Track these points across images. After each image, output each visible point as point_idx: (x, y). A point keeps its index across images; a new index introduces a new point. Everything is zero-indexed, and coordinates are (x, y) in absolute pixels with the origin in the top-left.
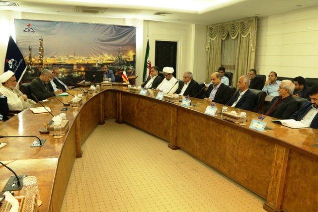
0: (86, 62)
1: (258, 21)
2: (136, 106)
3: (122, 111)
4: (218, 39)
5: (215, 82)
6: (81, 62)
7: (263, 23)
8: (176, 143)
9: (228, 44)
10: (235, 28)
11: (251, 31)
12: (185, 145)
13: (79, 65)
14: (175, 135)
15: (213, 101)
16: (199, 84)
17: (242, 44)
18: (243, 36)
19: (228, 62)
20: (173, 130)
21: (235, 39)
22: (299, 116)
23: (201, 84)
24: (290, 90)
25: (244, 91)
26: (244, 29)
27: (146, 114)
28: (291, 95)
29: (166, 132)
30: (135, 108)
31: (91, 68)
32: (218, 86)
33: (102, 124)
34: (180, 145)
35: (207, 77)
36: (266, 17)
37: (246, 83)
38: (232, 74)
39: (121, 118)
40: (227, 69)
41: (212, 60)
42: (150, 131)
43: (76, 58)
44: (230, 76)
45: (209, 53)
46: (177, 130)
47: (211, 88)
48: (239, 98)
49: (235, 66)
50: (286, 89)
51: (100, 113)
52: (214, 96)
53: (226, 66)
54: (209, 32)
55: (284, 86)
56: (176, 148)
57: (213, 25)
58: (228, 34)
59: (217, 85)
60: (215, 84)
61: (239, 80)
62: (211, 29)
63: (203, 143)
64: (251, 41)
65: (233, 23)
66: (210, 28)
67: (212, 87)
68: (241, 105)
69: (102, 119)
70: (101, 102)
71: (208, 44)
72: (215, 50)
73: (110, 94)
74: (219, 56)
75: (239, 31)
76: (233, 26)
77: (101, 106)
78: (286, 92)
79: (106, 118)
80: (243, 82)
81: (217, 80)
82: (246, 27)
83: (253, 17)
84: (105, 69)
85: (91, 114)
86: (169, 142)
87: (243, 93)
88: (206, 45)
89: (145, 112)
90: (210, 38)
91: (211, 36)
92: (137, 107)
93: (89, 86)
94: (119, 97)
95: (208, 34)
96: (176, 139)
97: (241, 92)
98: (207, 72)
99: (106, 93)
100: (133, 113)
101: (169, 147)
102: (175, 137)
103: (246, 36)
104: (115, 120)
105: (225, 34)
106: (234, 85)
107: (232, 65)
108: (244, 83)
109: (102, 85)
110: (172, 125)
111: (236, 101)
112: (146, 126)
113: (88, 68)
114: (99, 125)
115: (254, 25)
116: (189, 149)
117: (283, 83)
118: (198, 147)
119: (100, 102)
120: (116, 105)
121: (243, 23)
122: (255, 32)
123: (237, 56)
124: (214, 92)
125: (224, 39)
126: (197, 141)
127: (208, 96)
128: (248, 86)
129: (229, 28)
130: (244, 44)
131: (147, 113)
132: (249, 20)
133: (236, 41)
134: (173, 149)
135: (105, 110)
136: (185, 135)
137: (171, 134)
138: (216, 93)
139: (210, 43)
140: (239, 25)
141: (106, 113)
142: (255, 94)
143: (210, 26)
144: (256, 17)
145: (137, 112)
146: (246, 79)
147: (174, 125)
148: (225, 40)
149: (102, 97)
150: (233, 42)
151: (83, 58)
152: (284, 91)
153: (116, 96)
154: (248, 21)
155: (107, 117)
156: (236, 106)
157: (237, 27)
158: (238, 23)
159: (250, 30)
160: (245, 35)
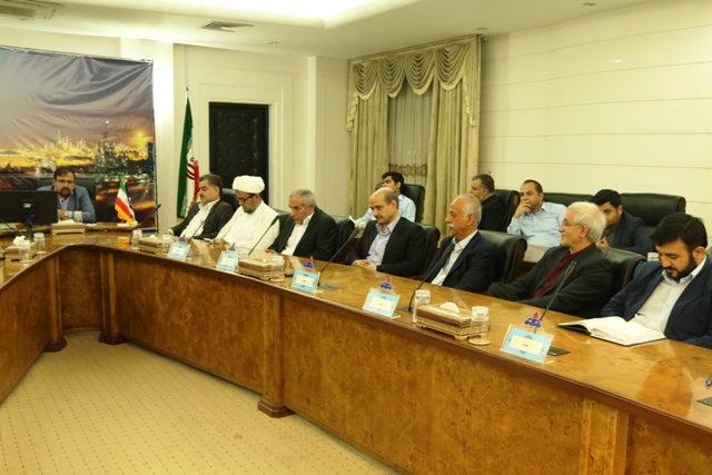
0: (3, 165)
1: (484, 43)
2: (157, 292)
3: (119, 306)
4: (377, 95)
5: (383, 214)
7: (498, 52)
8: (282, 396)
9: (406, 108)
10: (424, 66)
11: (467, 73)
12: (308, 402)
14: (277, 375)
15: (379, 269)
16: (338, 220)
17: (444, 107)
18: (444, 86)
19: (407, 156)
20: (271, 361)
21: (423, 95)
22: (627, 303)
23: (342, 222)
24: (594, 232)
25: (464, 237)
26: (446, 67)
27: (190, 315)
29: (250, 366)
30: (157, 298)
31: (18, 183)
32: (391, 227)
33: (55, 350)
34: (293, 403)
35: (352, 197)
36: (504, 36)
37: (470, 216)
38: (422, 189)
39: (115, 329)
40: (407, 175)
41: (364, 153)
42: (203, 364)
44: (417, 196)
45: (356, 134)
46: (282, 361)
47: (371, 230)
48: (454, 258)
49: (426, 166)
50: (582, 226)
51: (48, 317)
52: (382, 254)
53: (401, 167)
54: (353, 78)
55: (577, 219)
56: (282, 411)
57: (365, 58)
58: (405, 83)
59: (387, 222)
60: (381, 221)
61: (450, 210)
62: (359, 69)
63: (360, 397)
64: (467, 98)
65: (417, 52)
66: (355, 67)
67: (374, 228)
68: (459, 278)
69: (55, 336)
70: (52, 283)
71: (354, 110)
72: (370, 125)
73: (80, 258)
74: (383, 140)
75: (434, 73)
76: (419, 61)
77: (53, 295)
78: (583, 235)
79: (68, 328)
80: (461, 213)
81: (387, 210)
82: (453, 63)
83: (470, 36)
85: (15, 324)
86: (260, 394)
87: (463, 243)
88: (347, 113)
89: (186, 310)
90: (356, 93)
91: (360, 88)
92: (161, 296)
93: (11, 236)
94: (107, 267)
95: (351, 82)
96: (282, 387)
97: (458, 241)
98: (352, 184)
99: (66, 256)
100: (152, 311)
101: (260, 408)
102: (278, 382)
103: (453, 87)
104: (98, 334)
105: (398, 81)
106: (426, 223)
107: (419, 164)
108: (465, 218)
109: (54, 232)
110: (266, 344)
111: (443, 265)
112: (190, 349)
113: (12, 181)
114: (47, 354)
115: (472, 56)
116: (322, 413)
117: (575, 212)
118: (348, 407)
119: (47, 285)
120: (100, 291)
121: (443, 52)
122: (476, 75)
123: (431, 141)
124: (379, 245)
125: (393, 95)
126: (344, 391)
127: (363, 254)
128: (476, 225)
129: (407, 67)
130: (448, 107)
131: (193, 312)
132: (460, 43)
133: (427, 99)
134: (274, 415)
135: (65, 307)
136: (306, 375)
137: (264, 372)
138: (387, 245)
139: (358, 106)
140: (434, 58)
141: (67, 314)
142: (495, 246)
143: (357, 62)
144: (478, 35)
145: (162, 308)
146: (469, 205)
147: (272, 346)
148: (397, 98)
149: (54, 269)
150: (419, 101)
152: (577, 234)
153: (98, 263)
154: (456, 47)
155: (71, 327)
156: (447, 283)
157: (427, 63)
158: (431, 52)
159: (462, 71)
160: (451, 83)
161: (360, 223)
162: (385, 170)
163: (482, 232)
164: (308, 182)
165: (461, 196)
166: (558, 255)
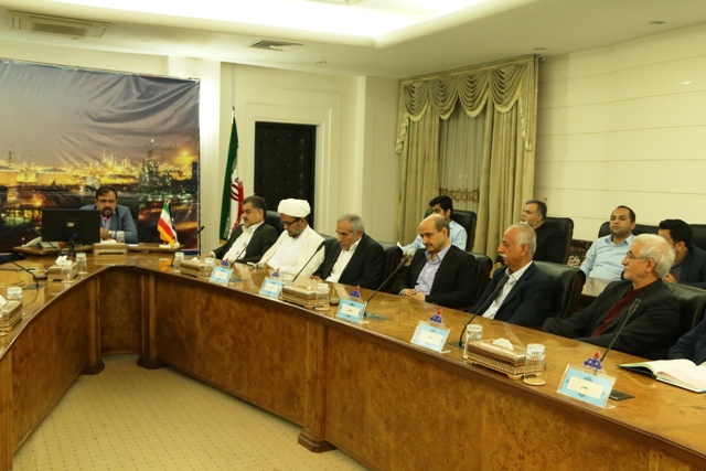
0: (49, 182)
1: (541, 66)
2: (198, 317)
3: (159, 330)
4: (428, 117)
5: (432, 242)
6: (31, 179)
7: (556, 72)
8: (323, 430)
9: (458, 131)
10: (478, 87)
11: (523, 95)
12: (351, 437)
13: (25, 190)
14: (319, 408)
15: (429, 299)
16: (386, 246)
17: (498, 132)
18: (498, 108)
19: (459, 179)
20: (313, 393)
21: (477, 117)
23: (390, 249)
24: (661, 266)
25: (517, 268)
26: (501, 87)
27: (231, 342)
28: (659, 280)
29: (291, 397)
30: (198, 322)
31: (63, 200)
32: (441, 255)
33: (93, 373)
34: (334, 438)
35: (400, 222)
36: (563, 57)
37: (523, 246)
38: (474, 216)
39: (154, 353)
40: (457, 200)
41: (413, 176)
42: (243, 392)
43: (16, 168)
44: (468, 222)
45: (406, 158)
46: (324, 393)
47: (420, 258)
48: (507, 290)
49: (478, 191)
50: (648, 260)
51: (87, 338)
52: (431, 283)
53: (452, 192)
54: (404, 98)
55: (642, 252)
56: (322, 446)
57: (416, 78)
58: (458, 104)
59: (437, 250)
60: (431, 249)
61: (502, 239)
62: (410, 90)
63: (406, 434)
64: (523, 121)
65: (471, 72)
66: (406, 88)
67: (424, 256)
68: (512, 312)
69: (94, 359)
70: (92, 304)
71: (403, 132)
72: (420, 148)
73: (121, 279)
74: (433, 165)
75: (489, 94)
76: (472, 82)
77: (92, 317)
78: (649, 270)
79: (106, 350)
80: (514, 242)
81: (438, 237)
82: (509, 84)
83: (527, 56)
84: (110, 201)
85: (54, 345)
86: (301, 427)
87: (517, 275)
88: (397, 135)
89: (227, 336)
90: (407, 115)
91: (411, 110)
92: (201, 321)
93: (54, 255)
94: (147, 289)
95: (402, 103)
96: (324, 420)
97: (511, 272)
98: (401, 208)
99: (107, 277)
100: (192, 336)
101: (301, 442)
102: (320, 414)
103: (508, 109)
104: (136, 357)
105: (450, 103)
106: (477, 252)
107: (470, 189)
108: (518, 248)
109: (96, 252)
110: (308, 375)
111: (496, 297)
112: (230, 376)
113: (56, 199)
114: (85, 377)
115: (529, 77)
116: (365, 451)
117: (641, 244)
118: (393, 445)
119: (87, 306)
120: (139, 313)
121: (498, 73)
122: (532, 97)
123: (484, 165)
124: (429, 273)
125: (445, 117)
126: (389, 428)
127: (411, 284)
128: (531, 256)
129: (459, 88)
130: (503, 130)
131: (233, 338)
132: (516, 63)
133: (480, 121)
134: (314, 450)
135: (104, 329)
136: (350, 409)
137: (305, 404)
138: (437, 274)
139: (408, 128)
140: (489, 79)
141: (106, 337)
142: (551, 278)
143: (407, 83)
144: (535, 56)
145: (202, 333)
146: (522, 235)
147: (315, 377)
148: (448, 120)
149: (94, 290)
150: (472, 123)
151: (40, 170)
152: (643, 268)
153: (138, 286)
154: (512, 68)
155: (109, 350)
156: (499, 316)
157: (481, 84)
158: (486, 72)
159: (518, 93)
160: (506, 105)
161: (409, 250)
162: (435, 194)
163: (537, 263)
164: (355, 207)
165: (515, 226)
166: (620, 289)
